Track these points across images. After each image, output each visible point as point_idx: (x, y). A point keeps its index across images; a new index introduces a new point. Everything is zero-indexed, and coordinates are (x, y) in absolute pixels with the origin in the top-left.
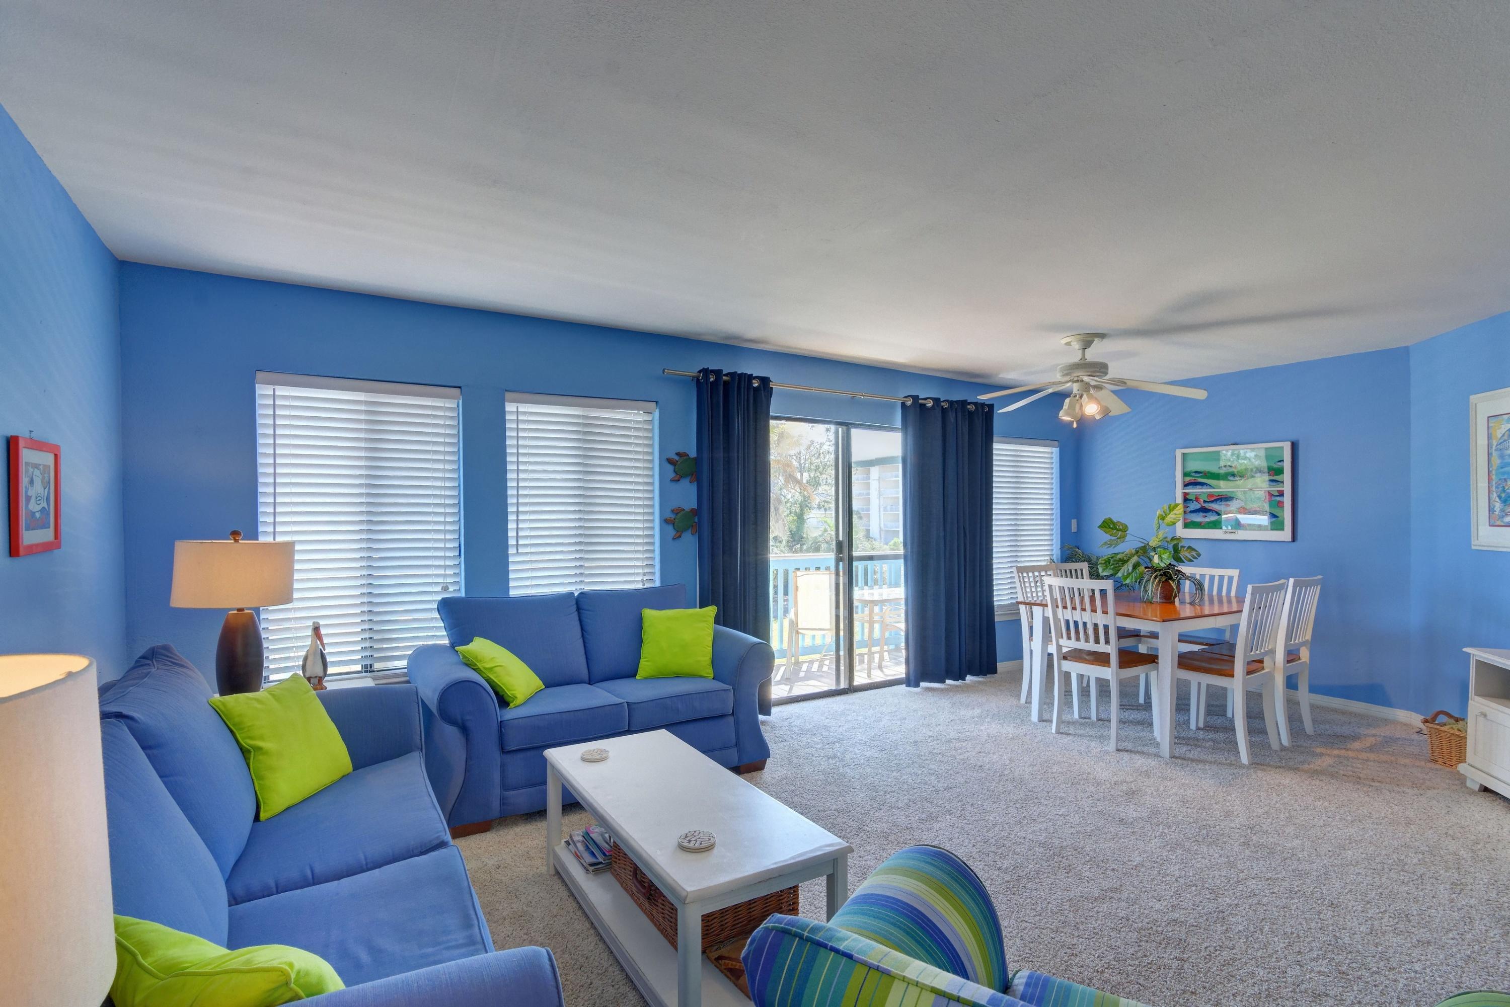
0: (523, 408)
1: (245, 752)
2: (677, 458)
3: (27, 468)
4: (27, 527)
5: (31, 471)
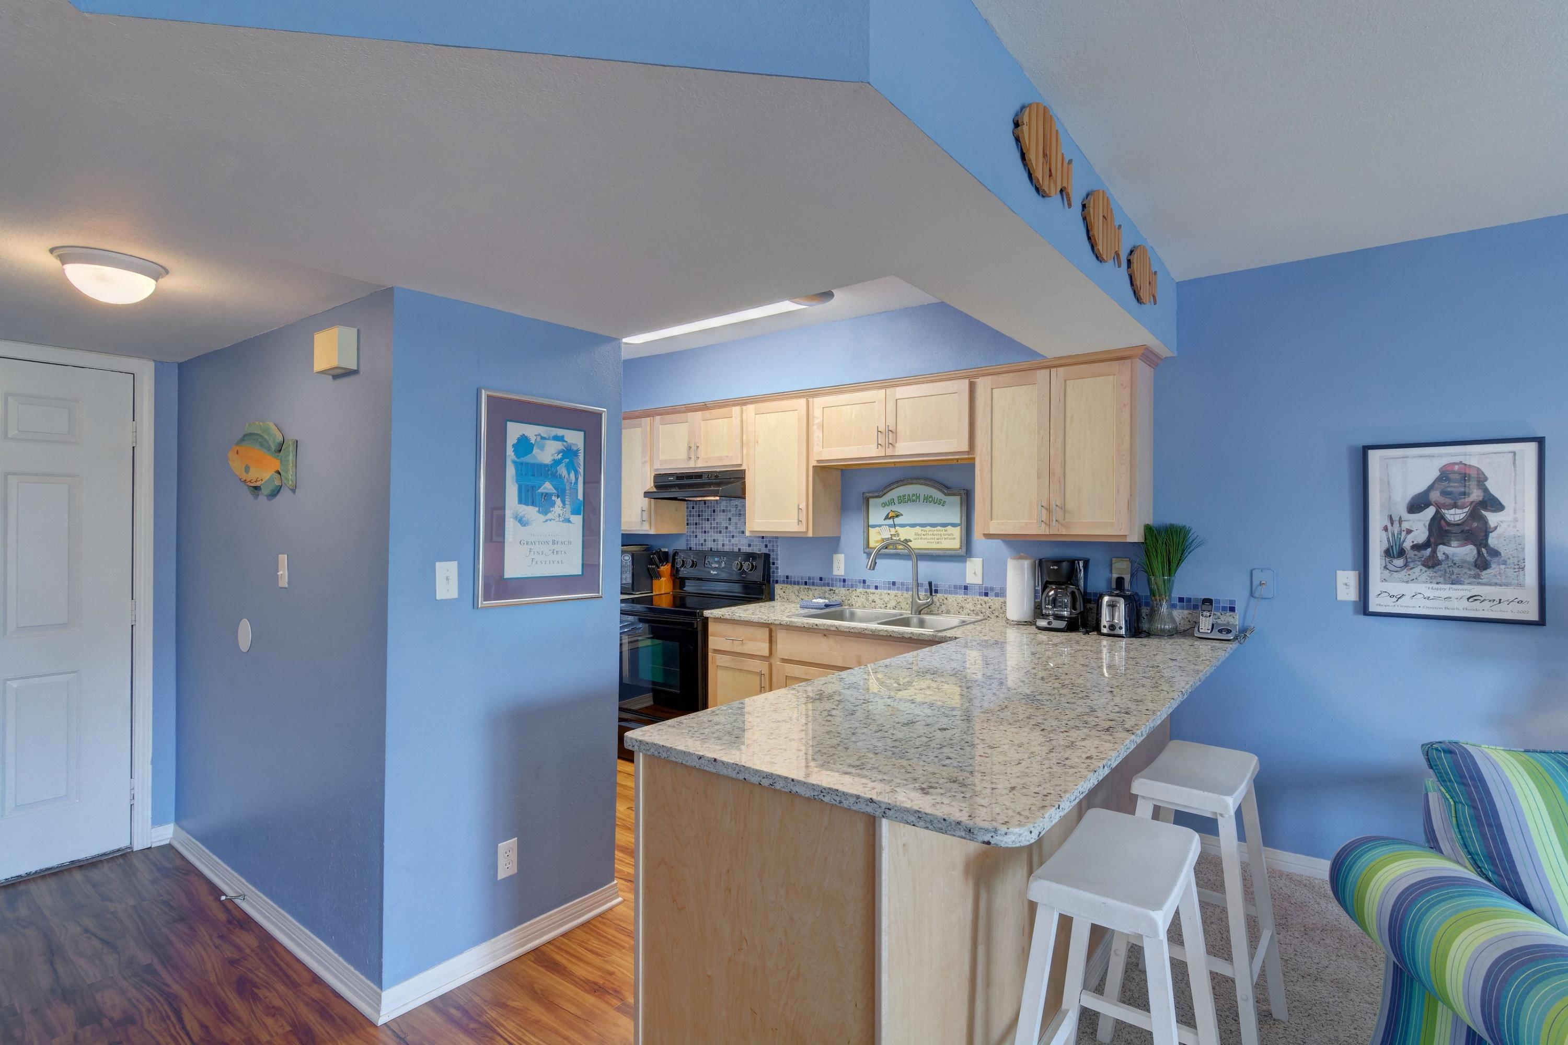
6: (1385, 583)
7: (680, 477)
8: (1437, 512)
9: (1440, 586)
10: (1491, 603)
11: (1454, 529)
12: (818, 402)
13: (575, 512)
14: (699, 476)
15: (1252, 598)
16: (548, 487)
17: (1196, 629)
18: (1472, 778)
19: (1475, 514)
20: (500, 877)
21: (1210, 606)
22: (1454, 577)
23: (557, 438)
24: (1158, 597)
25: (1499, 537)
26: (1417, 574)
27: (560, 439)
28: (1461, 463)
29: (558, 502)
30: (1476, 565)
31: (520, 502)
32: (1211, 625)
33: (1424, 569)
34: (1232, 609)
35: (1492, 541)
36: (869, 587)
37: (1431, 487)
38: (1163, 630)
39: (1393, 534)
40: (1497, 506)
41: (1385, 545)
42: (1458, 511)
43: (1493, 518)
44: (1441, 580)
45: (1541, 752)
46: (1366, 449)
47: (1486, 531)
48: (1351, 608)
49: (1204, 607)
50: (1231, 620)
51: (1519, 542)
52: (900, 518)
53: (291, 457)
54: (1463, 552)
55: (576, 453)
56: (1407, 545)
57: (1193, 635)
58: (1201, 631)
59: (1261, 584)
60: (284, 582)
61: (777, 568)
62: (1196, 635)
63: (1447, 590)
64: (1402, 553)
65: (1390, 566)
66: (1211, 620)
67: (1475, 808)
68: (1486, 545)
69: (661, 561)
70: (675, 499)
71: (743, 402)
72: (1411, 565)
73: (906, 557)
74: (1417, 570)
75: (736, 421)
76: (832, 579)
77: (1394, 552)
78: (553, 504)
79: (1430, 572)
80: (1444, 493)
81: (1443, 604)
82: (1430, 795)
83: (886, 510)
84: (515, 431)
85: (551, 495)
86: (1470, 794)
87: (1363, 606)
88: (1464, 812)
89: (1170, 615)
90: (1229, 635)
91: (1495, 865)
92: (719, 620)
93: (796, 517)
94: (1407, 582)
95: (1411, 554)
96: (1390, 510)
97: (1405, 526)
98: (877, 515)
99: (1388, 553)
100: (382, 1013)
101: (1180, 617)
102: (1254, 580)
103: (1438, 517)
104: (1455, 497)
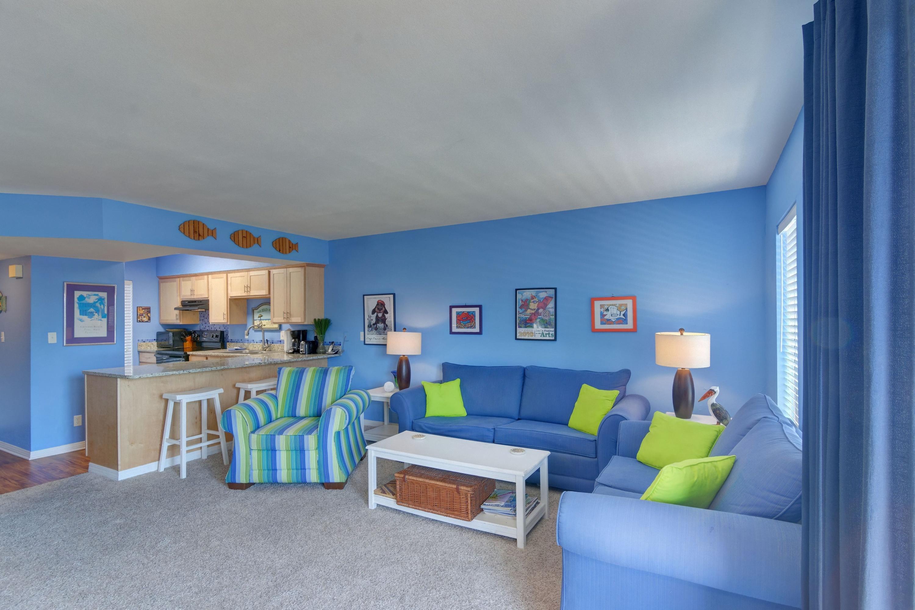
3: (602, 306)
4: (602, 323)
5: (606, 307)
6: (368, 335)
7: (189, 302)
8: (377, 314)
11: (380, 319)
12: (230, 275)
13: (103, 317)
14: (195, 302)
16: (92, 310)
19: (383, 315)
20: (75, 425)
21: (333, 344)
23: (95, 295)
27: (97, 295)
28: (380, 300)
29: (96, 314)
30: (384, 329)
31: (80, 315)
32: (331, 350)
34: (340, 345)
35: (387, 323)
36: (254, 343)
37: (376, 307)
40: (387, 313)
42: (381, 314)
44: (378, 334)
46: (364, 296)
47: (385, 319)
48: (362, 343)
49: (331, 344)
52: (262, 317)
53: (4, 301)
54: (381, 325)
55: (104, 299)
56: (372, 324)
58: (328, 351)
59: (346, 337)
60: (3, 340)
61: (228, 336)
62: (327, 353)
63: (379, 337)
68: (385, 324)
69: (187, 335)
70: (188, 310)
71: (208, 274)
73: (260, 331)
75: (206, 281)
76: (245, 340)
78: (94, 315)
80: (378, 309)
81: (378, 340)
83: (259, 314)
84: (77, 294)
85: (93, 312)
87: (364, 342)
92: (192, 355)
93: (223, 317)
94: (372, 335)
98: (256, 316)
100: (31, 457)
102: (344, 335)
103: (377, 316)
104: (380, 310)
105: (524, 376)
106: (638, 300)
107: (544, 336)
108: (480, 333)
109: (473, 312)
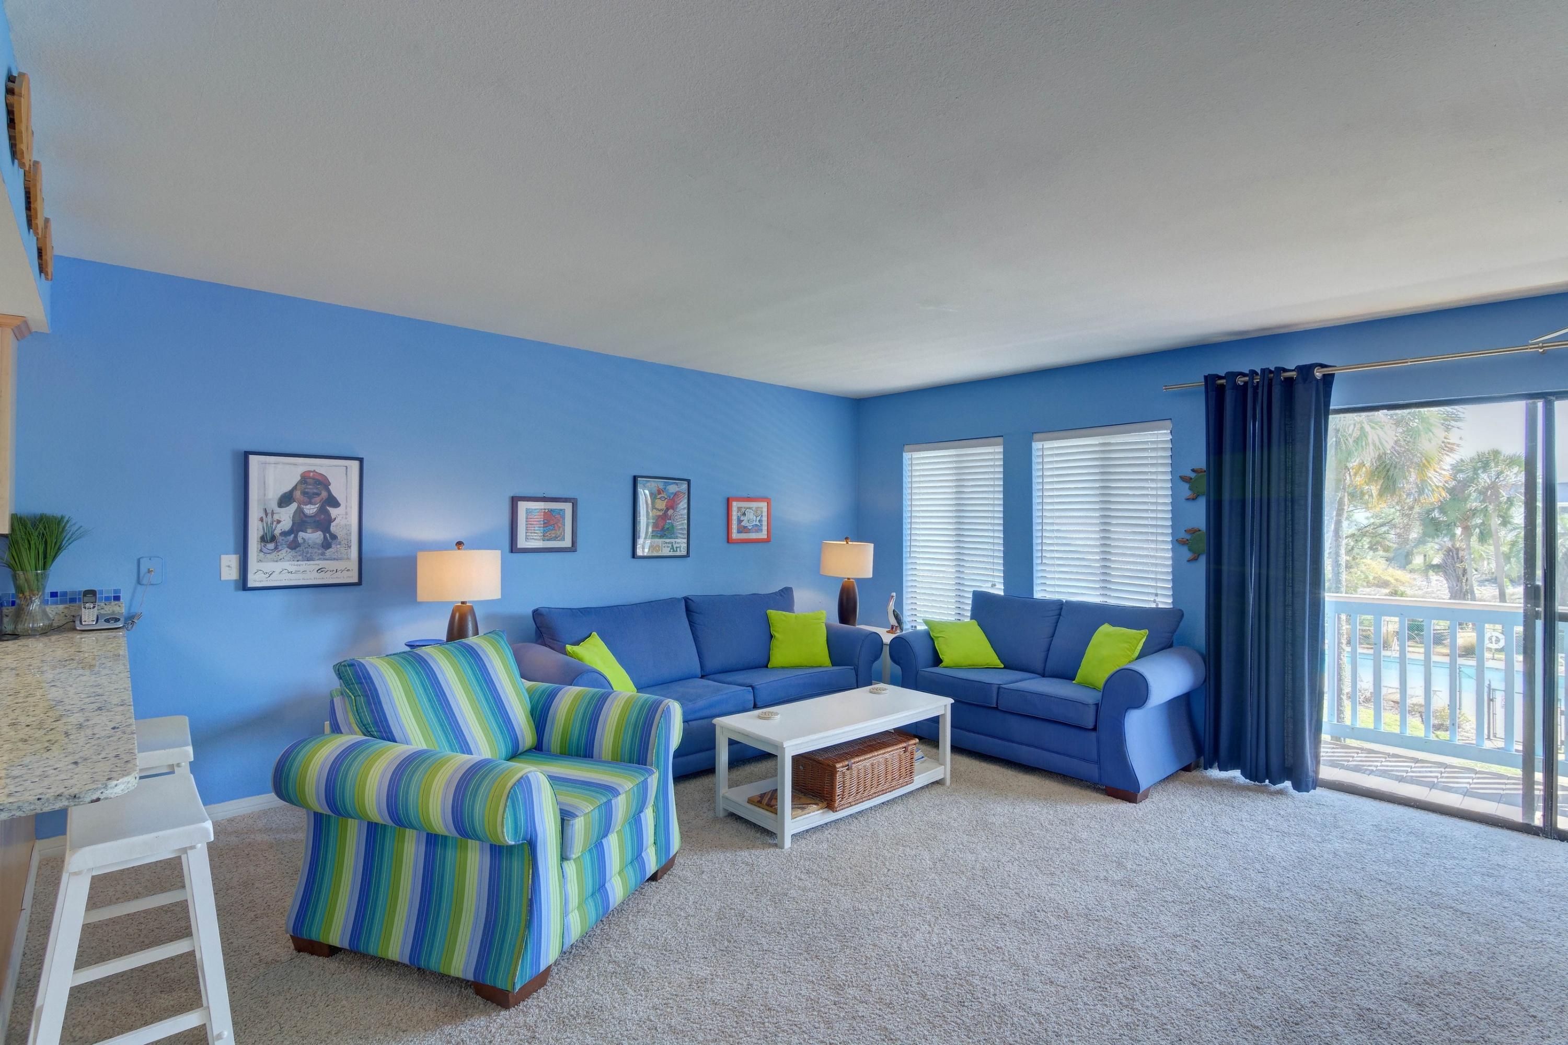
0: (1048, 444)
1: (772, 636)
2: (1193, 475)
3: (739, 509)
4: (739, 532)
5: (743, 510)
6: (260, 563)
8: (299, 507)
9: (299, 563)
10: (332, 573)
11: (308, 520)
15: (139, 587)
17: (78, 622)
18: (365, 678)
19: (323, 510)
21: (94, 598)
22: (308, 555)
24: (27, 594)
25: (337, 526)
26: (284, 555)
28: (314, 471)
30: (323, 546)
32: (95, 616)
33: (289, 550)
34: (117, 598)
35: (333, 528)
37: (295, 488)
38: (33, 629)
39: (267, 524)
40: (335, 503)
41: (261, 533)
42: (312, 507)
43: (333, 512)
44: (300, 558)
45: (394, 654)
46: (247, 454)
47: (330, 520)
48: (232, 586)
49: (86, 599)
50: (117, 609)
51: (348, 527)
54: (313, 536)
56: (277, 532)
57: (74, 629)
58: (84, 623)
59: (149, 571)
62: (78, 628)
63: (304, 565)
64: (273, 539)
65: (265, 550)
66: (95, 612)
67: (367, 696)
68: (329, 532)
72: (280, 548)
74: (284, 551)
77: (268, 538)
79: (293, 553)
80: (304, 493)
81: (300, 576)
82: (335, 699)
86: (364, 688)
87: (243, 584)
88: (360, 701)
89: (44, 613)
90: (118, 623)
91: (378, 727)
94: (277, 561)
95: (280, 539)
96: (265, 504)
97: (276, 517)
99: (263, 539)
101: (54, 613)
102: (142, 567)
103: (299, 511)
104: (309, 498)
105: (688, 611)
106: (773, 504)
107: (674, 551)
108: (573, 548)
109: (561, 510)
